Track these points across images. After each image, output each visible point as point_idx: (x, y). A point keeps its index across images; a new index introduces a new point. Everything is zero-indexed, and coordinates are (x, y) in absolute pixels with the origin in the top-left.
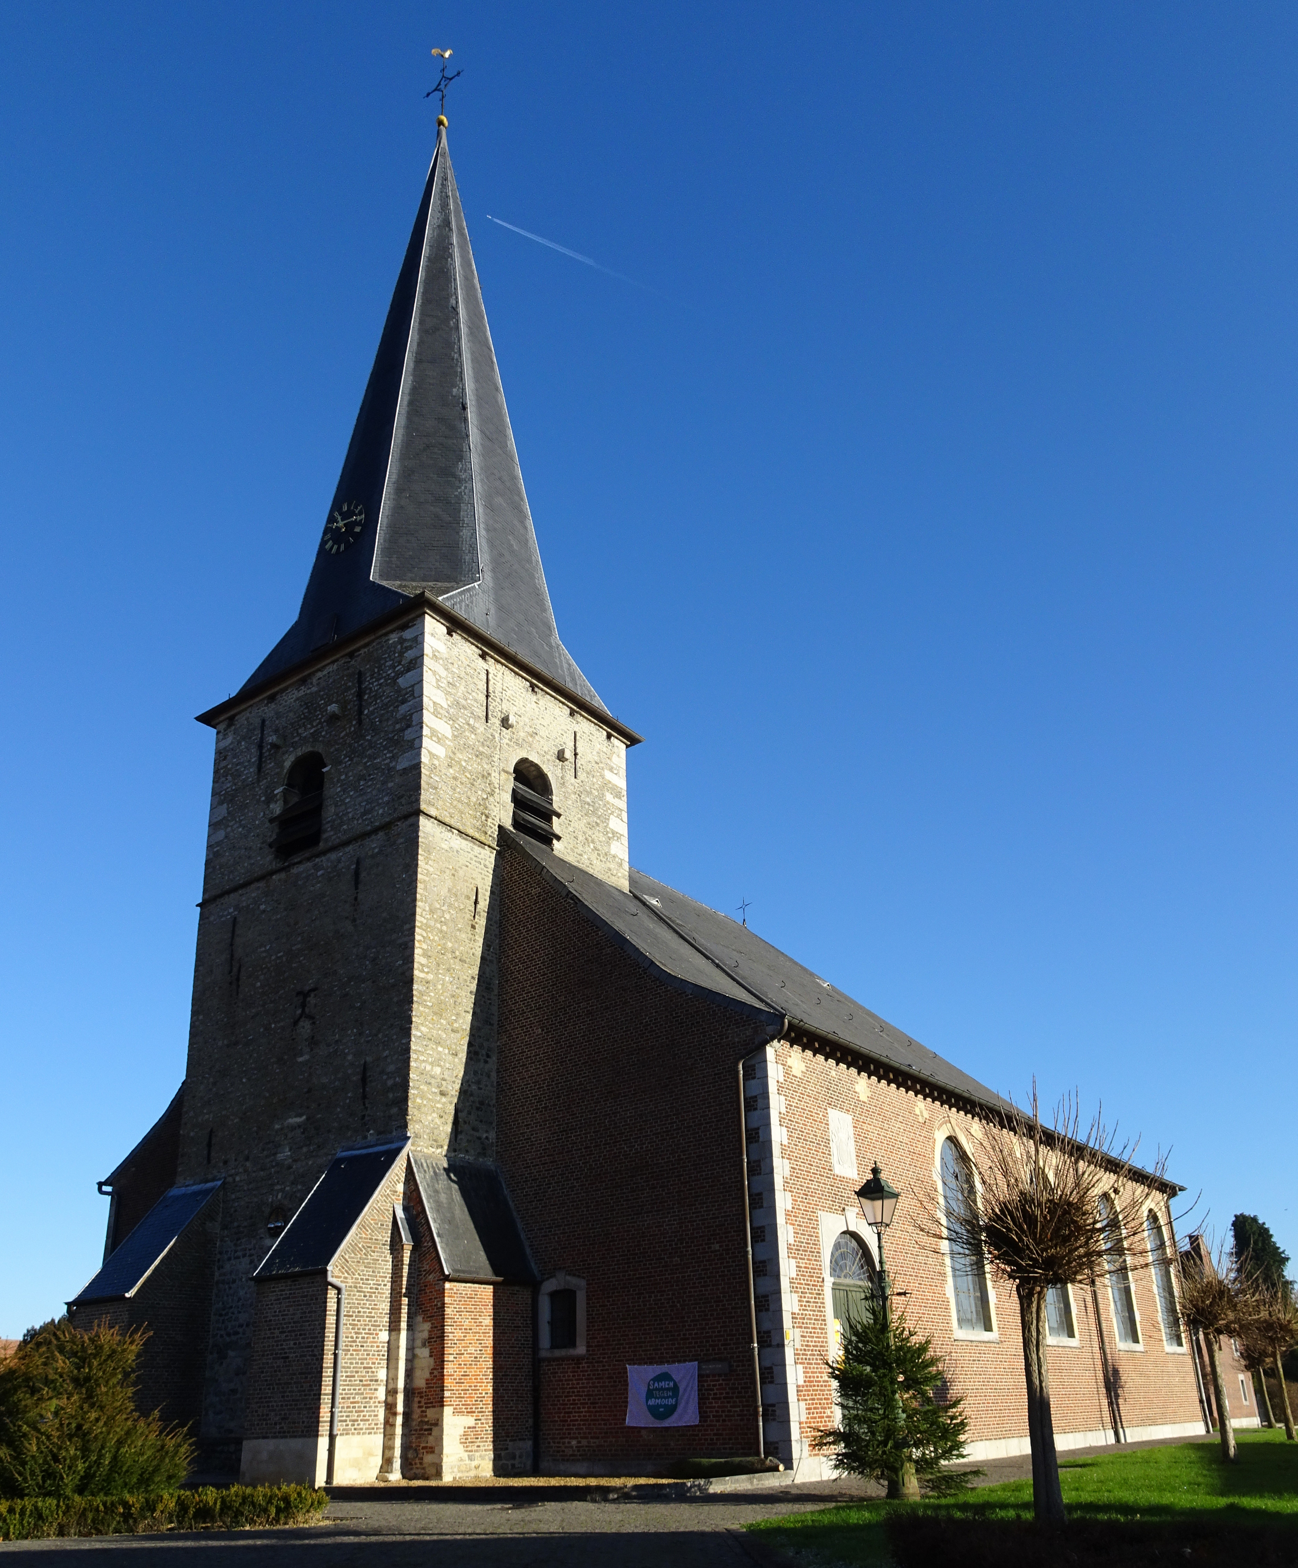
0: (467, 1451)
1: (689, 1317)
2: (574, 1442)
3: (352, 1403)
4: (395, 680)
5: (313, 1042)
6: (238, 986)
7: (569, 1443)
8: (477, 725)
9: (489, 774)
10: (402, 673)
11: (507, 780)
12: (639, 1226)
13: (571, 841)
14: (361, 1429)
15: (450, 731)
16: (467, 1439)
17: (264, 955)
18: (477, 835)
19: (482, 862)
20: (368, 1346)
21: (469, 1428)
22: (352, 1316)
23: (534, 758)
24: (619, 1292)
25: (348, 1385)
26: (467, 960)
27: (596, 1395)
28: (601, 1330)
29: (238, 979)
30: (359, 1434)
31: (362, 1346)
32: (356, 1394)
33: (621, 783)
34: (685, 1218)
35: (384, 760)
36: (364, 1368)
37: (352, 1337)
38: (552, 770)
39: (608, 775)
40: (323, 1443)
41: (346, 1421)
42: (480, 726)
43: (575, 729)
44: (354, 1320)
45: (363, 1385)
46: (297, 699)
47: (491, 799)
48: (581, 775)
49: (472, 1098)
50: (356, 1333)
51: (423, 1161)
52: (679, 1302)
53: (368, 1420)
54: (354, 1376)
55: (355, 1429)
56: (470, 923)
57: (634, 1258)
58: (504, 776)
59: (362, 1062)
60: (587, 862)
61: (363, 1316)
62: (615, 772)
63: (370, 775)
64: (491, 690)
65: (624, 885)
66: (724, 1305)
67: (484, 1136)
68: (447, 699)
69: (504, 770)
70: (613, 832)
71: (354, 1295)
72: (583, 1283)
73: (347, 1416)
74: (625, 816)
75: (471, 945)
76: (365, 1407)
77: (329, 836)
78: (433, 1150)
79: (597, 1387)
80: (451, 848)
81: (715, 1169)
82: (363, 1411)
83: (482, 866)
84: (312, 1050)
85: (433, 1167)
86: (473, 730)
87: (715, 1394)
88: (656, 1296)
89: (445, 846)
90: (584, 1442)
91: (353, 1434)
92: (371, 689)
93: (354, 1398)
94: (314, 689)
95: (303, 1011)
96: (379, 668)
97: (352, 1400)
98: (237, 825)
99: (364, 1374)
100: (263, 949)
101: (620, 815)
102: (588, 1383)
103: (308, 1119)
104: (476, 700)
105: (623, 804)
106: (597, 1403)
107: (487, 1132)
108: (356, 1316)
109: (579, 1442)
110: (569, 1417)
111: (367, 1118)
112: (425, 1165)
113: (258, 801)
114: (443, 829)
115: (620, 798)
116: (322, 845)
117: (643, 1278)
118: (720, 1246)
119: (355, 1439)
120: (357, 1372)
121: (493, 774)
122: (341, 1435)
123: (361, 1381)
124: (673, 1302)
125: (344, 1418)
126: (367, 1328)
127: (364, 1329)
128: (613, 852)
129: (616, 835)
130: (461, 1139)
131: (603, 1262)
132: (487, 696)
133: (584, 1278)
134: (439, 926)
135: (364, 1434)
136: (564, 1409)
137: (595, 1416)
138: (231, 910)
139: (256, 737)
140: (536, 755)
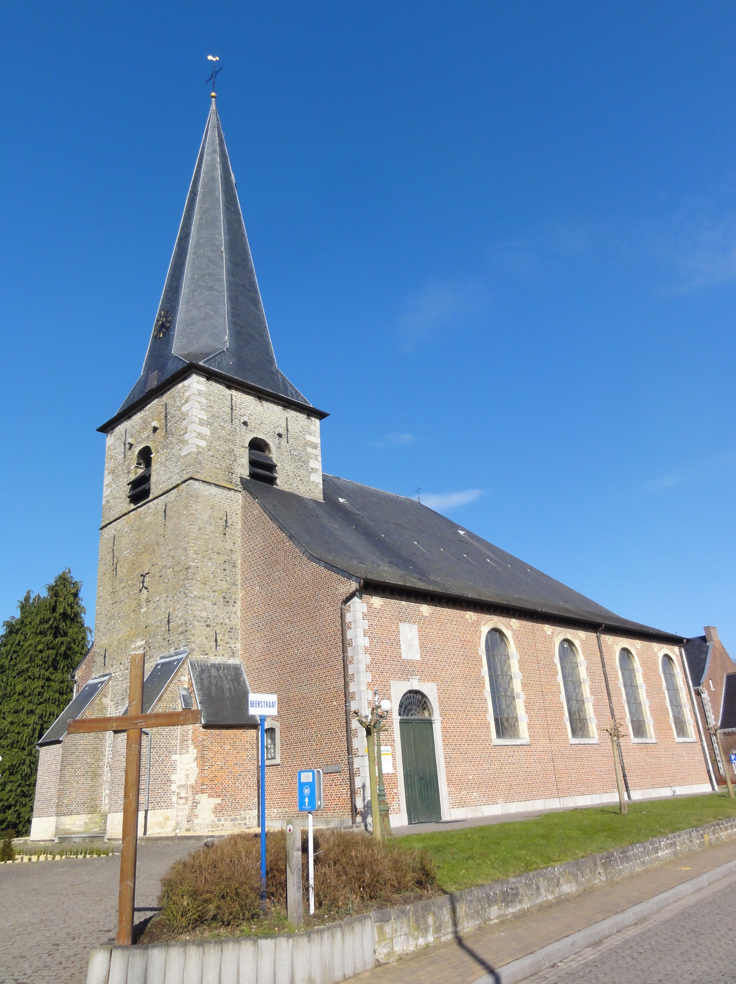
0: (216, 817)
1: (323, 741)
2: (276, 810)
3: (156, 793)
4: (181, 407)
5: (148, 601)
6: (116, 572)
7: (273, 810)
8: (226, 425)
9: (233, 450)
10: (183, 404)
11: (244, 451)
12: (302, 692)
13: (285, 478)
14: (162, 806)
15: (209, 431)
16: (216, 810)
17: (127, 555)
18: (227, 485)
19: (230, 498)
20: (165, 763)
21: (217, 804)
22: (156, 748)
23: (261, 436)
24: (294, 729)
25: (154, 784)
26: (221, 553)
27: (285, 785)
28: (286, 749)
29: (116, 569)
30: (161, 809)
31: (162, 763)
32: (159, 788)
33: (317, 440)
34: (322, 688)
35: (176, 450)
36: (164, 774)
37: (156, 759)
38: (272, 442)
39: (308, 437)
40: (141, 814)
41: (153, 803)
42: (228, 426)
43: (287, 416)
44: (157, 750)
45: (163, 784)
46: (140, 418)
47: (235, 463)
48: (291, 441)
49: (226, 627)
50: (158, 757)
51: (196, 663)
52: (319, 733)
53: (166, 802)
54: (158, 779)
55: (159, 807)
56: (223, 532)
57: (300, 710)
58: (243, 449)
59: (168, 612)
60: (296, 488)
61: (162, 748)
62: (313, 435)
63: (171, 458)
64: (234, 404)
65: (320, 497)
66: (338, 735)
67: (234, 646)
68: (207, 415)
69: (242, 447)
70: (312, 469)
71: (157, 737)
72: (278, 724)
73: (154, 800)
74: (320, 459)
75: (223, 544)
76: (164, 795)
77: (154, 491)
78: (203, 656)
79: (285, 780)
80: (210, 494)
81: (334, 661)
82: (163, 797)
83: (230, 501)
84: (147, 605)
85: (201, 666)
86: (223, 428)
87: (335, 783)
88: (310, 730)
89: (207, 493)
90: (280, 810)
91: (158, 809)
92: (171, 413)
93: (158, 790)
94: (147, 413)
95: (143, 586)
96: (174, 401)
97: (156, 792)
98: (116, 486)
99: (163, 778)
100: (127, 552)
101: (317, 458)
102: (281, 778)
103: (146, 642)
104: (224, 412)
105: (318, 452)
106: (285, 789)
107: (235, 643)
108: (158, 748)
109: (278, 810)
110: (273, 797)
111: (170, 641)
112: (196, 665)
113: (124, 473)
114: (205, 484)
115: (316, 449)
116: (151, 497)
117: (304, 721)
118: (337, 703)
119: (159, 812)
120: (159, 777)
121: (236, 450)
122: (151, 810)
123: (162, 781)
124: (317, 734)
125: (153, 801)
126: (165, 753)
127: (163, 754)
128: (312, 480)
129: (314, 470)
130: (219, 649)
131: (287, 713)
132: (232, 409)
133: (279, 721)
134: (204, 536)
135: (164, 809)
136: (271, 792)
137: (284, 796)
138: (113, 531)
139: (123, 439)
140: (263, 434)
